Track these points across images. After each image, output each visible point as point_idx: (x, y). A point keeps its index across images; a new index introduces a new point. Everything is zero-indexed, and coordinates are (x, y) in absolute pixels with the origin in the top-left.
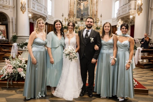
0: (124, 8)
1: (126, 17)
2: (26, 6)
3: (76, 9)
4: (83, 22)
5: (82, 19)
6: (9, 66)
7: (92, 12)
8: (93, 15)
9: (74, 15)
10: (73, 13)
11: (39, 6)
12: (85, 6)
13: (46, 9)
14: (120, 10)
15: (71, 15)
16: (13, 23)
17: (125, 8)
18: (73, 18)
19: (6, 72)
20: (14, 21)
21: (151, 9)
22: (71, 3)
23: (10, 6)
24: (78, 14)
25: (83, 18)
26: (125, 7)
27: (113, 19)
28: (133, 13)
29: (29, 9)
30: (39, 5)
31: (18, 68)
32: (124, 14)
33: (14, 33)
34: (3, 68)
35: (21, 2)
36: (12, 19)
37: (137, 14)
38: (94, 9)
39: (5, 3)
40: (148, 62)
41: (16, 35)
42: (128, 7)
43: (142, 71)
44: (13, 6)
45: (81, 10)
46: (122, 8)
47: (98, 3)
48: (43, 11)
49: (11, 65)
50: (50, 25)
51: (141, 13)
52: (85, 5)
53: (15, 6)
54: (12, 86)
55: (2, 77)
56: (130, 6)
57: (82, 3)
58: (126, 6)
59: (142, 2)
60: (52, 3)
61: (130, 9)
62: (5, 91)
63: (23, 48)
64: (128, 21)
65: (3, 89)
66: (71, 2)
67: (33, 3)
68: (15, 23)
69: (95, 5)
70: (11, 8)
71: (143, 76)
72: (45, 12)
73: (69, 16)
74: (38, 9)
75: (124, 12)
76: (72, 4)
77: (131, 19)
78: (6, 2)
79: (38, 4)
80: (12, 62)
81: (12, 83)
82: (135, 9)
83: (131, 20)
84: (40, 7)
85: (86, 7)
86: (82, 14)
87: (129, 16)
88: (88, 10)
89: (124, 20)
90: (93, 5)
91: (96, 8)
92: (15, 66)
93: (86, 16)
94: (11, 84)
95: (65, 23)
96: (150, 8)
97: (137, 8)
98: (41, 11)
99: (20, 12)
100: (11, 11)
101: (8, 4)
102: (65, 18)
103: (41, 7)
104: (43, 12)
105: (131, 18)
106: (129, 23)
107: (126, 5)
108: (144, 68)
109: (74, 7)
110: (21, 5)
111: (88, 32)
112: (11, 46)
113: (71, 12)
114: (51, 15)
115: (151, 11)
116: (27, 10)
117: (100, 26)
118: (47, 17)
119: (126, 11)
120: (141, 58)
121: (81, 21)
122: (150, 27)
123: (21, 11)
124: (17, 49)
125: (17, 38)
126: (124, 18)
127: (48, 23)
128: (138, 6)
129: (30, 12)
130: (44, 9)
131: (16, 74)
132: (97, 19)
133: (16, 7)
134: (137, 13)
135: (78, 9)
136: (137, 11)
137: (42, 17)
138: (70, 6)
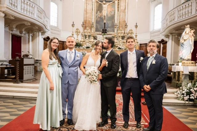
3: (94, 18)
5: (105, 32)
10: (91, 24)
18: (91, 29)
22: (87, 9)
24: (97, 25)
25: (106, 30)
27: (152, 33)
29: (2, 6)
45: (104, 17)
52: (108, 13)
60: (58, 7)
66: (87, 7)
73: (83, 27)
74: (24, 9)
76: (89, 11)
86: (105, 23)
90: (120, 13)
93: (110, 28)
95: (77, 37)
102: (77, 29)
103: (32, 7)
107: (189, 2)
109: (92, 15)
113: (87, 22)
114: (56, 26)
121: (103, 34)
135: (98, 18)
137: (36, 26)
138: (86, 14)
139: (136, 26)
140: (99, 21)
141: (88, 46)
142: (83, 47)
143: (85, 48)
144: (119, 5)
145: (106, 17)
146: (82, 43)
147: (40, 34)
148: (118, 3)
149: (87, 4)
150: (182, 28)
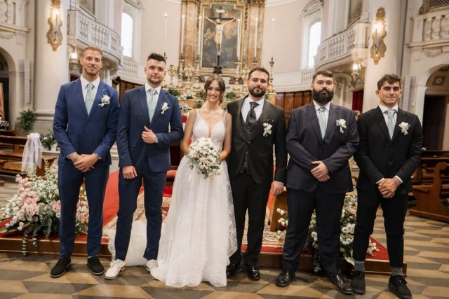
0: (335, 43)
1: (341, 67)
2: (64, 30)
5: (218, 70)
6: (29, 195)
7: (245, 50)
8: (249, 60)
9: (196, 57)
10: (194, 54)
11: (99, 31)
12: (225, 33)
13: (117, 39)
14: (325, 48)
15: (188, 58)
16: (25, 77)
17: (337, 42)
18: (194, 66)
19: (21, 212)
20: (27, 71)
21: (410, 47)
22: (188, 24)
23: (15, 30)
24: (206, 54)
25: (221, 68)
26: (339, 39)
27: (305, 73)
28: (360, 56)
29: (71, 37)
30: (98, 28)
31: (52, 203)
32: (334, 59)
33: (25, 105)
34: (10, 201)
35: (49, 19)
36: (22, 66)
37: (371, 61)
38: (253, 41)
39: (2, 19)
41: (31, 109)
42: (346, 40)
44: (26, 30)
45: (217, 46)
46: (329, 42)
47: (263, 26)
48: (109, 44)
49: (33, 193)
50: (128, 85)
51: (382, 58)
52: (227, 32)
53: (30, 29)
54: (37, 249)
55: (8, 225)
56: (351, 37)
57: (218, 26)
58: (342, 38)
59: (387, 29)
61: (354, 46)
63: (52, 147)
64: (345, 79)
65: (12, 259)
66: (188, 20)
67: (81, 22)
68: (29, 77)
69: (254, 31)
70: (20, 34)
72: (115, 49)
73: (180, 62)
74: (95, 39)
75: (334, 53)
76: (191, 28)
77: (356, 75)
78: (6, 18)
79: (95, 23)
80: (36, 186)
81: (38, 243)
82: (366, 47)
83: (354, 77)
85: (229, 37)
86: (219, 57)
87: (349, 64)
88: (236, 44)
90: (249, 33)
91: (258, 40)
92: (45, 197)
93: (229, 61)
94: (34, 243)
95: (172, 79)
96: (406, 44)
97: (371, 43)
98: (103, 46)
99: (46, 47)
100: (19, 44)
101: (10, 21)
102: (171, 66)
103: (105, 33)
104: (110, 48)
105: (356, 71)
106: (350, 84)
107: (341, 35)
109: (197, 35)
110: (47, 28)
111: (254, 107)
112: (24, 141)
113: (187, 49)
114: (130, 56)
115: (411, 52)
116: (64, 41)
117: (269, 91)
118: (120, 61)
119: (340, 51)
122: (405, 98)
123: (49, 42)
124: (39, 149)
125: (35, 120)
126: (336, 70)
127: (121, 79)
128: (373, 38)
129: (74, 48)
130: (112, 38)
131: (48, 218)
134: (372, 57)
135: (207, 42)
136: (372, 53)
137: (106, 62)
138: (185, 34)
139: (272, 63)
140: (210, 48)
141: (190, 95)
142: (182, 96)
143: (185, 98)
144: (246, 18)
145: (221, 47)
146: (179, 89)
147: (108, 72)
148: (246, 13)
149: (188, 16)
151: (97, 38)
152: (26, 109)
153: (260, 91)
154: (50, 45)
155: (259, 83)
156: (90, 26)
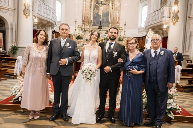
0: (154, 16)
1: (157, 26)
2: (31, 9)
4: (101, 31)
5: (100, 27)
7: (112, 18)
8: (114, 23)
10: (89, 20)
11: (46, 9)
13: (54, 13)
14: (150, 18)
15: (86, 21)
16: (13, 30)
17: (156, 15)
18: (89, 26)
19: (20, 93)
20: (14, 27)
21: (190, 18)
23: (9, 8)
24: (95, 20)
25: (102, 26)
27: (140, 29)
28: (167, 21)
29: (34, 12)
32: (155, 23)
33: (13, 43)
34: (14, 87)
35: (24, 4)
36: (12, 25)
37: (172, 24)
38: (116, 14)
39: (3, 3)
40: (188, 84)
41: (16, 45)
42: (160, 14)
43: (183, 95)
44: (13, 9)
45: (100, 17)
46: (152, 15)
47: (121, 7)
48: (51, 15)
51: (177, 22)
52: (104, 10)
53: (15, 8)
55: (14, 99)
56: (163, 12)
57: (100, 7)
58: (158, 13)
59: (179, 9)
61: (163, 17)
62: (20, 117)
64: (159, 32)
66: (86, 5)
67: (39, 5)
68: (15, 30)
69: (117, 9)
70: (11, 11)
71: (185, 101)
72: (53, 18)
73: (83, 24)
74: (45, 13)
75: (154, 20)
76: (88, 8)
77: (165, 30)
78: (5, 3)
79: (44, 5)
82: (169, 17)
84: (47, 11)
85: (105, 12)
86: (101, 21)
87: (162, 25)
88: (109, 15)
89: (155, 30)
90: (114, 10)
91: (119, 14)
93: (105, 23)
95: (79, 31)
96: (188, 16)
97: (172, 16)
98: (48, 16)
99: (22, 17)
100: (10, 15)
101: (7, 5)
102: (79, 25)
103: (49, 10)
104: (51, 17)
105: (165, 28)
106: (161, 34)
107: (157, 12)
108: (184, 91)
109: (90, 12)
110: (24, 8)
111: (111, 45)
113: (86, 17)
115: (190, 20)
116: (31, 14)
117: (123, 37)
118: (55, 23)
119: (157, 19)
120: (181, 79)
121: (99, 29)
122: (188, 41)
123: (24, 14)
125: (17, 50)
127: (56, 31)
128: (173, 13)
129: (35, 17)
130: (52, 13)
132: (120, 29)
133: (17, 9)
134: (172, 22)
135: (95, 14)
136: (172, 20)
137: (49, 23)
138: (85, 11)
139: (125, 24)
140: (96, 17)
141: (87, 39)
142: (84, 39)
143: (85, 40)
144: (113, 3)
145: (102, 17)
146: (82, 36)
147: (50, 28)
149: (86, 2)
150: (155, 28)
151: (46, 12)
152: (13, 45)
153: (114, 38)
154: (25, 15)
155: (113, 34)
156: (43, 7)
